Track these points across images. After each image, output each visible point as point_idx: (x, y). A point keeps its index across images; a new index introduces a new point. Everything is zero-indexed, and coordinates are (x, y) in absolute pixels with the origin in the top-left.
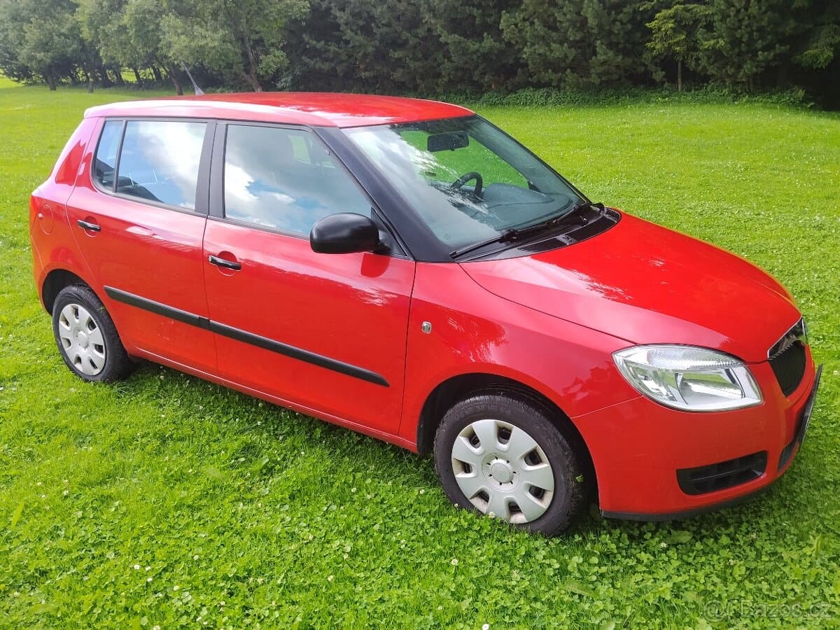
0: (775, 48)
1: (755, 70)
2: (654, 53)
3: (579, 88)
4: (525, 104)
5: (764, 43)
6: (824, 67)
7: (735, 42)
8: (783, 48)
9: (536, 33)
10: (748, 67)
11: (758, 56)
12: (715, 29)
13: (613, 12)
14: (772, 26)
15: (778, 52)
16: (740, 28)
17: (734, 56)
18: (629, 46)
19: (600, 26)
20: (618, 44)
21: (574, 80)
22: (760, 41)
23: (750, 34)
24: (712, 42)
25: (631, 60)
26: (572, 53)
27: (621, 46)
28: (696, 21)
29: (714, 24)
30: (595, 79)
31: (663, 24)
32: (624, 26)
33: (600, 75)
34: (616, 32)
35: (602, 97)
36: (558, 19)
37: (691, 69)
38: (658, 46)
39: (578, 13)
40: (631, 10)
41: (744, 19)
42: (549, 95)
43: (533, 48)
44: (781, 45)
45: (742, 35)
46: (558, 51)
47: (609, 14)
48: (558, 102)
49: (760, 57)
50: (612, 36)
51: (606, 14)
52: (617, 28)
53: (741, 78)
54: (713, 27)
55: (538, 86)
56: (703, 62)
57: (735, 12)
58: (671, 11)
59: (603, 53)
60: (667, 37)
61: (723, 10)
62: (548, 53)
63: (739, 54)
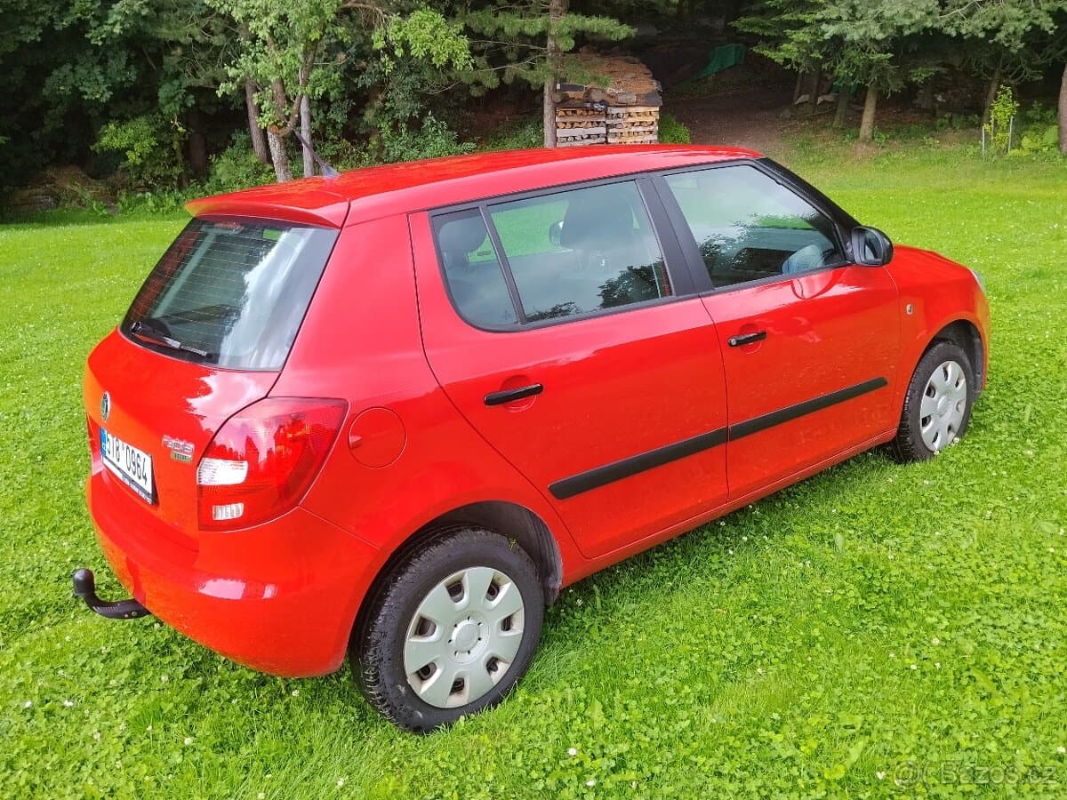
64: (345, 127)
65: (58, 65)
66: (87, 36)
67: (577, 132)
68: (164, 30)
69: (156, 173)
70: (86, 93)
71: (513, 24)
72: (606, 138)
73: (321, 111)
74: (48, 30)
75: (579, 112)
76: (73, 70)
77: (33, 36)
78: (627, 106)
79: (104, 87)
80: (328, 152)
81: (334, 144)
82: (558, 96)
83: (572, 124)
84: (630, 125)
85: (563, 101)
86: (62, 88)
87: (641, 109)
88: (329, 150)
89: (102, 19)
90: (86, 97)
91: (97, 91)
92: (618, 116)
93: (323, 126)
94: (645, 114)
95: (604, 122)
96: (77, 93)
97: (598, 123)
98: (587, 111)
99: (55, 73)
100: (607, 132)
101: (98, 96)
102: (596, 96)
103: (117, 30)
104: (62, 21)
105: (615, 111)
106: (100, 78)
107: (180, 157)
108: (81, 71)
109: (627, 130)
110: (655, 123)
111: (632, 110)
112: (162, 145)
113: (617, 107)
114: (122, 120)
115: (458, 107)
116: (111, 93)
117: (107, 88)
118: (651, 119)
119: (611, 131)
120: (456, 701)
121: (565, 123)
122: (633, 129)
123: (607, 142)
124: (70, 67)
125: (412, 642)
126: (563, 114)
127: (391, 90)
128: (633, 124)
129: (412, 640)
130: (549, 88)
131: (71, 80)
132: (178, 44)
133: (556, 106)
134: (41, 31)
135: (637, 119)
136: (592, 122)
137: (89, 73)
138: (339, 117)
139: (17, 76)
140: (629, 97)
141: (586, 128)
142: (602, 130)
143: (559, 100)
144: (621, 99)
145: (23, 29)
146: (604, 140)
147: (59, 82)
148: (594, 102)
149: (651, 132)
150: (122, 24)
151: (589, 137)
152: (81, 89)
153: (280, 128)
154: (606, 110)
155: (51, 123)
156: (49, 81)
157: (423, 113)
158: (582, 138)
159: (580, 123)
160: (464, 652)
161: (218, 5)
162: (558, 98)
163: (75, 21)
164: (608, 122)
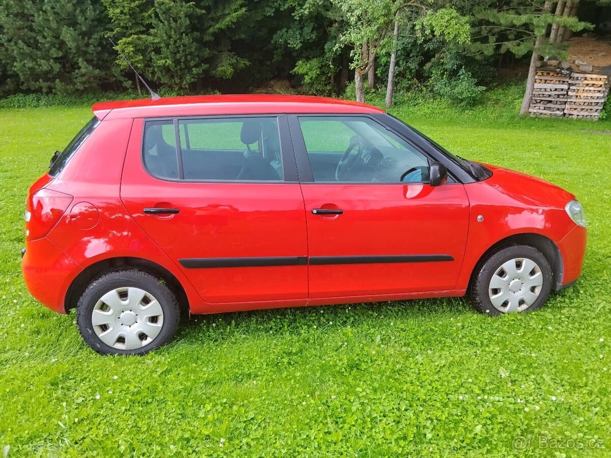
0: (201, 66)
1: (193, 80)
2: (121, 68)
3: (67, 93)
4: (19, 107)
5: (195, 63)
6: (230, 78)
7: (177, 62)
8: (206, 66)
9: (21, 51)
10: (188, 78)
11: (192, 71)
12: (162, 52)
13: (86, 38)
14: (197, 52)
15: (203, 68)
16: (178, 52)
17: (178, 71)
18: (101, 63)
19: (78, 48)
20: (92, 61)
21: (63, 87)
22: (192, 61)
23: (186, 56)
24: (163, 61)
25: (104, 73)
26: (57, 67)
27: (95, 62)
28: (147, 47)
29: (161, 49)
30: (80, 87)
31: (125, 47)
32: (96, 48)
33: (83, 83)
34: (91, 52)
35: (85, 99)
36: (40, 41)
37: (149, 80)
38: (123, 63)
39: (57, 37)
40: (99, 37)
41: (180, 46)
42: (38, 100)
43: (23, 62)
44: (205, 64)
45: (181, 57)
46: (44, 65)
47: (83, 38)
48: (48, 104)
49: (194, 71)
50: (88, 55)
51: (80, 39)
52: (91, 49)
53: (185, 85)
54: (161, 51)
55: (28, 92)
56: (158, 74)
57: (173, 42)
58: (130, 39)
59: (84, 67)
60: (129, 57)
61: (165, 40)
62: (37, 67)
63: (181, 69)
64: (417, 71)
65: (281, 29)
66: (293, 14)
67: (548, 86)
68: (330, 13)
69: (318, 88)
70: (289, 44)
71: (507, 18)
72: (567, 92)
73: (405, 62)
74: (277, 11)
75: (551, 74)
76: (287, 32)
77: (270, 12)
78: (585, 73)
79: (298, 41)
80: (404, 85)
81: (409, 80)
82: (539, 63)
83: (546, 81)
84: (584, 86)
85: (541, 67)
86: (280, 40)
87: (594, 76)
88: (405, 83)
89: (301, 6)
90: (289, 46)
91: (295, 44)
92: (577, 79)
93: (405, 70)
94: (596, 79)
95: (568, 82)
96: (286, 43)
97: (564, 81)
98: (558, 74)
99: (279, 32)
100: (569, 89)
101: (295, 46)
102: (565, 65)
103: (306, 12)
104: (284, 6)
105: (576, 75)
106: (299, 36)
107: (332, 80)
108: (290, 32)
109: (582, 88)
110: (603, 86)
111: (588, 76)
112: (323, 73)
113: (578, 73)
114: (308, 59)
115: (486, 65)
116: (301, 45)
117: (300, 42)
118: (601, 83)
119: (571, 88)
120: (119, 346)
121: (541, 80)
122: (587, 88)
123: (567, 94)
124: (286, 29)
125: (96, 312)
126: (541, 74)
127: (444, 52)
128: (587, 85)
129: (96, 311)
130: (535, 58)
131: (285, 36)
132: (336, 21)
133: (537, 69)
134: (274, 10)
135: (591, 82)
136: (559, 81)
137: (294, 33)
138: (413, 65)
139: (263, 33)
140: (587, 68)
141: (554, 84)
142: (565, 87)
143: (540, 65)
144: (581, 68)
145: (267, 9)
146: (565, 93)
147: (279, 38)
148: (563, 69)
149: (599, 91)
150: (309, 9)
151: (556, 90)
152: (288, 41)
153: (362, 70)
154: (570, 74)
155: (277, 58)
156: (275, 36)
157: (460, 67)
158: (551, 90)
159: (551, 81)
160: (127, 326)
161: (337, 2)
162: (539, 64)
163: (290, 6)
164: (570, 82)
